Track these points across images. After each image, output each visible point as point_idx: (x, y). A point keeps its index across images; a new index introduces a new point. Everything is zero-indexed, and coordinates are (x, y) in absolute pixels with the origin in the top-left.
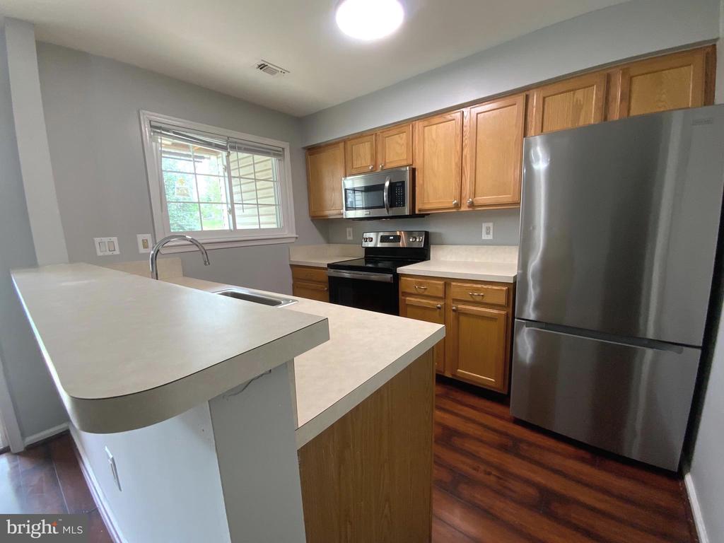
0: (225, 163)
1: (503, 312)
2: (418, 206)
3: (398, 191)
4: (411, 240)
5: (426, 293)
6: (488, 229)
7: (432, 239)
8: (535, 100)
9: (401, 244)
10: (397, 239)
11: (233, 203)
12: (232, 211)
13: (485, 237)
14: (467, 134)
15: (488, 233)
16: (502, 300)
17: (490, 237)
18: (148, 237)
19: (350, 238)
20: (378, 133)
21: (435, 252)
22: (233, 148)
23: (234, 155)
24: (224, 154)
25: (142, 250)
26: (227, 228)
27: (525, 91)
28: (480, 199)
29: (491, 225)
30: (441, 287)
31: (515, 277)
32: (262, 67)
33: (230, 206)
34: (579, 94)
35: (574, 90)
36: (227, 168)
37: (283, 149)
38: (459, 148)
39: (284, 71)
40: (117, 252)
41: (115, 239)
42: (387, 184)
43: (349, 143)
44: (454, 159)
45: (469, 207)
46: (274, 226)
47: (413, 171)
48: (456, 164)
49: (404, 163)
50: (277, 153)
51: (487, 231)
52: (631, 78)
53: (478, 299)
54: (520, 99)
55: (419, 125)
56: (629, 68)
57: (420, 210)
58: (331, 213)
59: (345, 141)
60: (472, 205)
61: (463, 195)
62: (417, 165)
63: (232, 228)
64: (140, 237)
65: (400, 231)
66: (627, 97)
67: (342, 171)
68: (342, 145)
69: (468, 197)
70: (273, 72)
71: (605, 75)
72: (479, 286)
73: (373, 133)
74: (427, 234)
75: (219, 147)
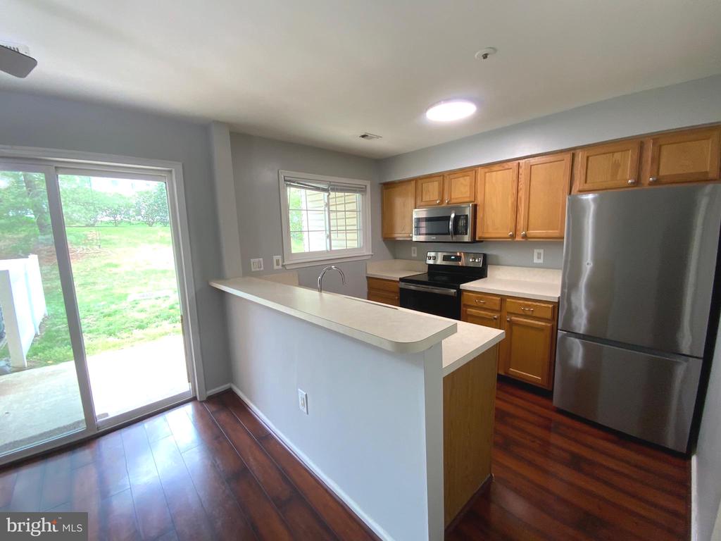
0: (326, 201)
1: (549, 325)
2: (479, 234)
3: (462, 223)
4: (471, 260)
5: (485, 306)
6: (539, 254)
7: (489, 260)
8: (580, 157)
9: (460, 263)
10: (458, 259)
11: (330, 231)
12: (329, 237)
13: (536, 260)
14: (522, 177)
15: (539, 258)
16: (549, 315)
17: (541, 261)
18: (279, 257)
19: (414, 255)
20: (445, 175)
21: (491, 271)
22: (333, 190)
23: (333, 194)
24: (326, 194)
25: (276, 267)
26: (324, 249)
27: (573, 152)
28: (532, 232)
29: (542, 251)
30: (498, 302)
31: (559, 298)
32: (363, 136)
33: (328, 233)
34: (618, 156)
35: (613, 152)
36: (328, 205)
37: (366, 186)
38: (515, 192)
39: (378, 137)
40: (262, 269)
41: (261, 259)
42: (453, 216)
43: (420, 182)
44: (510, 201)
45: (523, 238)
46: (356, 246)
47: (475, 207)
48: (512, 204)
49: (468, 200)
50: (361, 190)
51: (538, 256)
52: (660, 147)
53: (530, 313)
54: (568, 157)
55: (481, 171)
56: (659, 139)
57: (480, 238)
58: (400, 235)
59: (416, 180)
60: (525, 237)
61: (518, 228)
62: (479, 201)
63: (329, 249)
64: (276, 258)
65: (460, 253)
66: (656, 160)
67: (411, 201)
68: (413, 183)
69: (521, 229)
70: (371, 138)
71: (639, 143)
72: (530, 303)
73: (441, 175)
74: (485, 256)
75: (324, 190)
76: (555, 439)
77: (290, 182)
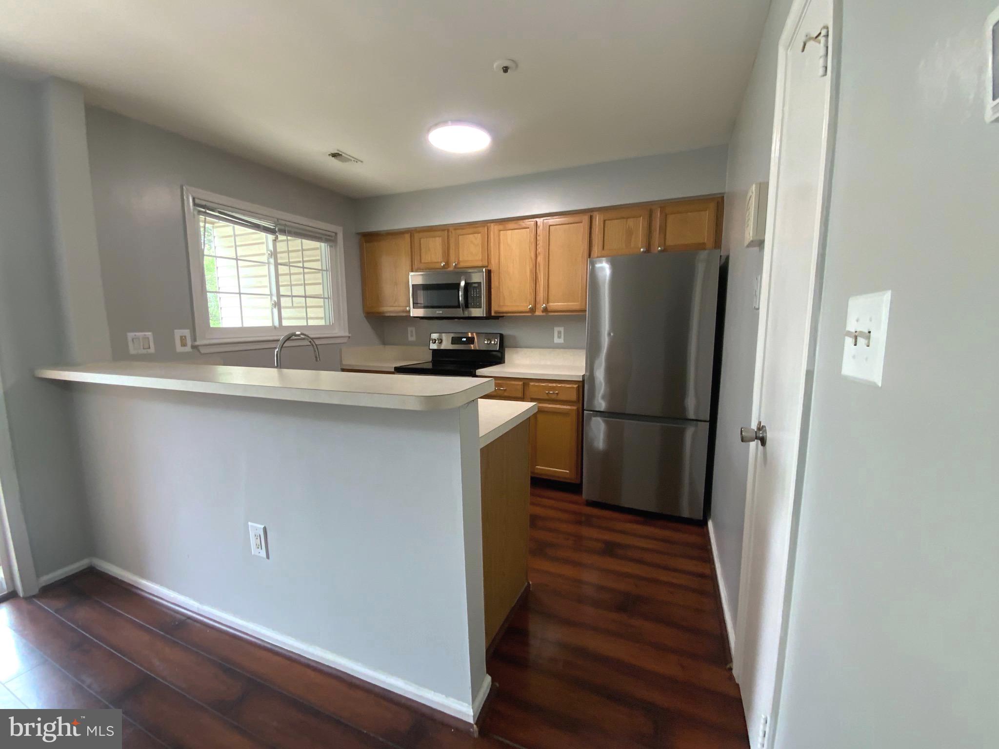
0: (271, 248)
1: (575, 408)
2: (494, 308)
3: (472, 293)
4: (486, 342)
5: (506, 394)
6: (559, 333)
7: (507, 342)
8: (598, 219)
9: (472, 347)
10: (471, 341)
11: (279, 296)
12: (278, 305)
13: (557, 340)
14: (540, 243)
15: (559, 337)
16: (574, 397)
17: (561, 341)
18: (187, 332)
19: (412, 338)
20: (451, 229)
21: (509, 355)
22: (283, 232)
23: (281, 237)
24: (271, 237)
25: (179, 349)
26: (270, 324)
27: (589, 213)
28: (553, 305)
29: (562, 329)
30: (520, 388)
31: (583, 376)
32: (334, 155)
33: (275, 298)
34: (631, 222)
35: (628, 218)
36: (274, 254)
37: (336, 234)
38: (533, 256)
39: (357, 160)
40: (152, 350)
41: (149, 334)
42: (463, 284)
43: (417, 236)
44: (528, 269)
45: (543, 312)
46: (322, 323)
47: (489, 273)
48: (531, 271)
49: (480, 264)
50: (327, 238)
51: (558, 335)
52: (666, 215)
53: (554, 397)
54: (586, 219)
55: (494, 228)
56: (665, 207)
57: (495, 312)
58: (390, 308)
59: (411, 232)
60: (545, 310)
61: (538, 300)
62: (493, 267)
63: (277, 324)
64: (178, 333)
65: (472, 334)
66: (663, 229)
67: (405, 262)
68: (407, 236)
69: (542, 303)
70: (346, 160)
71: (647, 209)
72: (554, 385)
73: (445, 229)
74: (502, 337)
75: (266, 230)
76: (586, 531)
77: (203, 207)
